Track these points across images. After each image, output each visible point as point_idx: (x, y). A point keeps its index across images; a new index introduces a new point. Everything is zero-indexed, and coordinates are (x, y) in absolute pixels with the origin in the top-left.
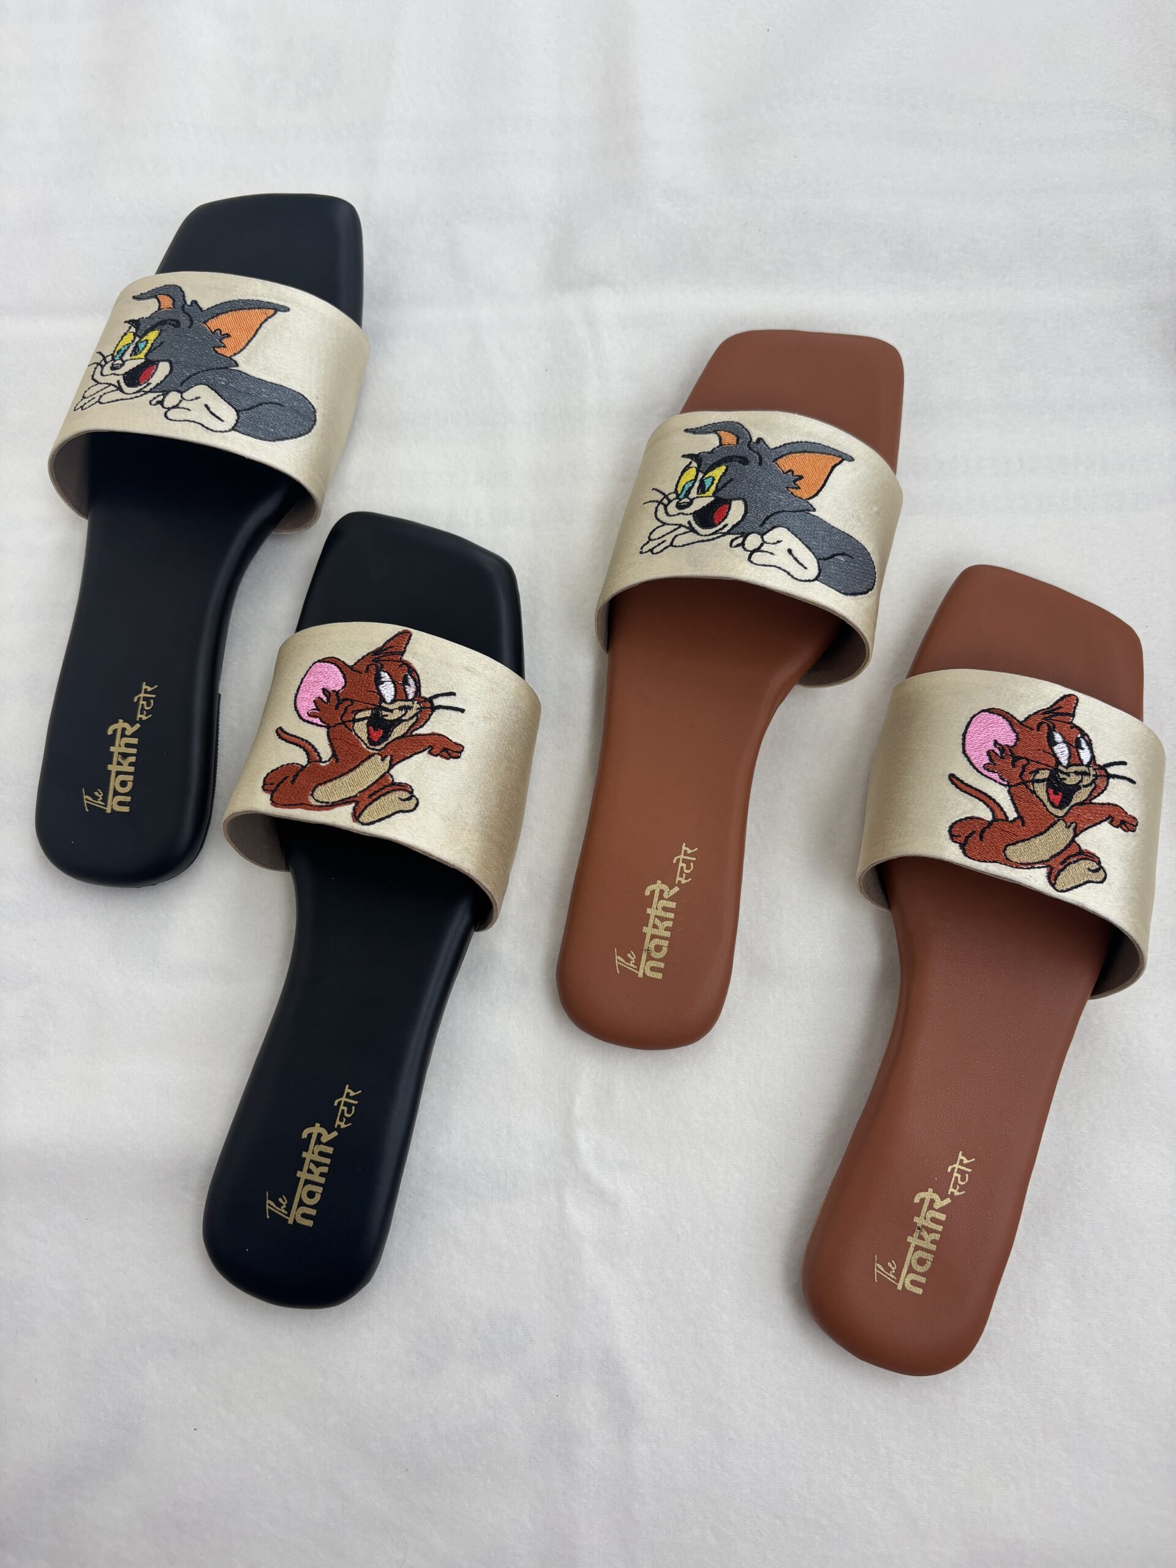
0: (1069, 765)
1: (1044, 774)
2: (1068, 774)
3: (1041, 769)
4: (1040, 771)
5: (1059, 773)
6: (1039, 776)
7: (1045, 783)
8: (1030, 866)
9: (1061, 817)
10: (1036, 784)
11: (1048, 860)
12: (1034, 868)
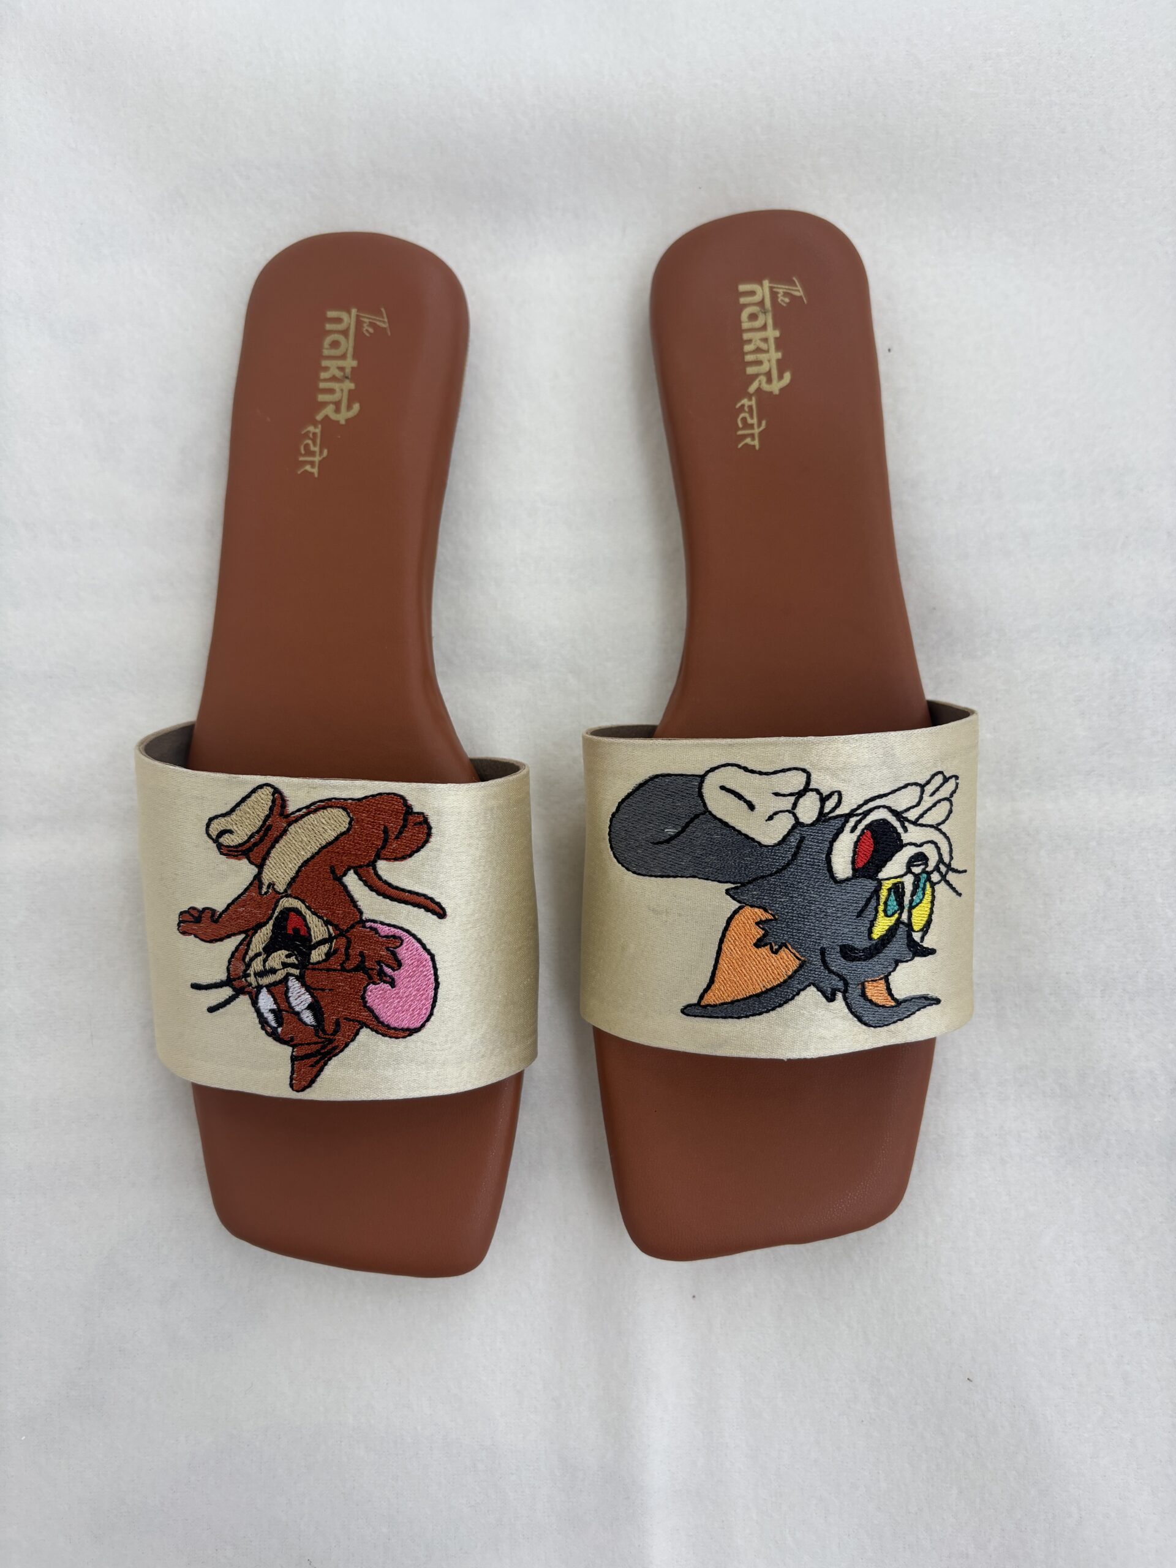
0: (285, 979)
1: (317, 955)
2: (285, 965)
3: (324, 961)
4: (324, 957)
5: (296, 962)
6: (324, 949)
7: (314, 941)
8: (313, 808)
9: (282, 897)
10: (326, 936)
11: (290, 824)
12: (307, 807)
